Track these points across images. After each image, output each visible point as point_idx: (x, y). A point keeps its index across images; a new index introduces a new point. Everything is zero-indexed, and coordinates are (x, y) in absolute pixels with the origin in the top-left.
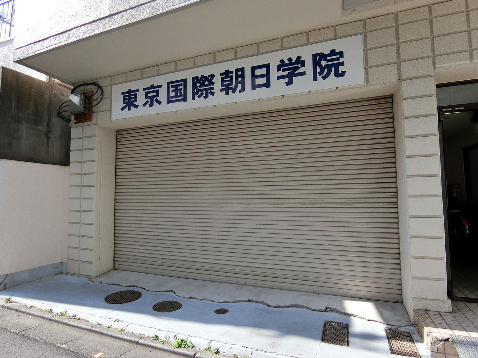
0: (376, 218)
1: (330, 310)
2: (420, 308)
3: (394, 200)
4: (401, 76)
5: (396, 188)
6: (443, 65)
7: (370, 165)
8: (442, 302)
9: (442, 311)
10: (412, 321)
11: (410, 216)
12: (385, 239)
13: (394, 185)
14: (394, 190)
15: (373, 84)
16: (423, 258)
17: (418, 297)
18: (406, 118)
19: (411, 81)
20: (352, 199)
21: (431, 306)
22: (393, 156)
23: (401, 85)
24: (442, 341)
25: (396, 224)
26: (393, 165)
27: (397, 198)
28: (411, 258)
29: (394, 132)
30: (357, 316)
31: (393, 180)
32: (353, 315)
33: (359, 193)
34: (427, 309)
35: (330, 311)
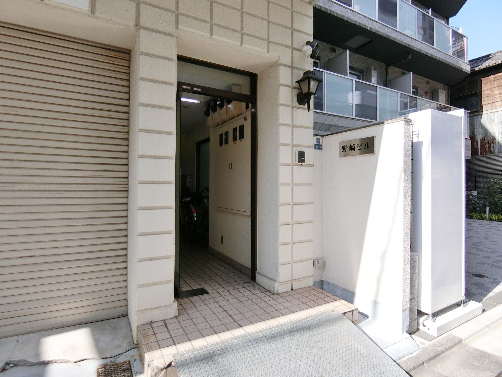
0: (99, 211)
1: (12, 365)
2: (145, 322)
3: (123, 188)
4: (140, 22)
5: (127, 171)
6: (185, 28)
7: (95, 138)
8: (168, 307)
9: (168, 318)
10: (135, 341)
11: (140, 207)
12: (110, 239)
13: (124, 168)
14: (124, 175)
15: (101, 17)
16: (151, 260)
17: (143, 309)
18: (142, 79)
19: (151, 33)
20: (66, 186)
21: (156, 316)
22: (126, 130)
23: (139, 33)
24: (164, 369)
25: (125, 218)
26: (125, 142)
27: (127, 184)
28: (137, 261)
29: (129, 100)
30: (59, 360)
31: (125, 162)
32: (52, 361)
33: (77, 177)
34: (152, 321)
35: (12, 367)
